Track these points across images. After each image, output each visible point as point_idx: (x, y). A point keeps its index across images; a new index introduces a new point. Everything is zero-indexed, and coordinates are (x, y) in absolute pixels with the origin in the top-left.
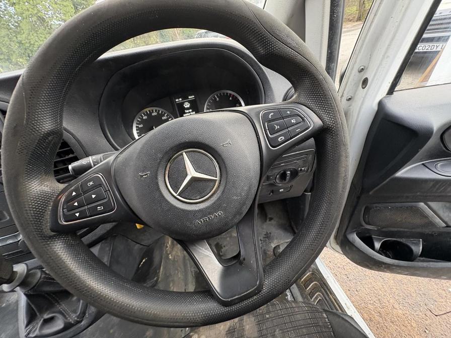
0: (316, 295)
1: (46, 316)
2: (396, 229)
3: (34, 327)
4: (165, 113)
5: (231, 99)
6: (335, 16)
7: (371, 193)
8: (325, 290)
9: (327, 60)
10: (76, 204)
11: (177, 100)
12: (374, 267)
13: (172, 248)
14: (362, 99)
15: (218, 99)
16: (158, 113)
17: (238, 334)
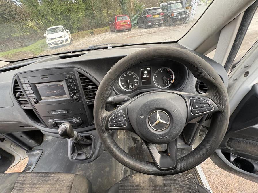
0: (189, 175)
1: (79, 152)
2: (246, 153)
3: (74, 155)
4: (135, 75)
5: (168, 72)
6: (237, 42)
7: (235, 132)
8: (195, 173)
9: (226, 62)
10: (114, 121)
11: (141, 69)
12: (227, 170)
13: (120, 133)
14: (243, 82)
15: (161, 71)
16: (132, 74)
17: (154, 181)
